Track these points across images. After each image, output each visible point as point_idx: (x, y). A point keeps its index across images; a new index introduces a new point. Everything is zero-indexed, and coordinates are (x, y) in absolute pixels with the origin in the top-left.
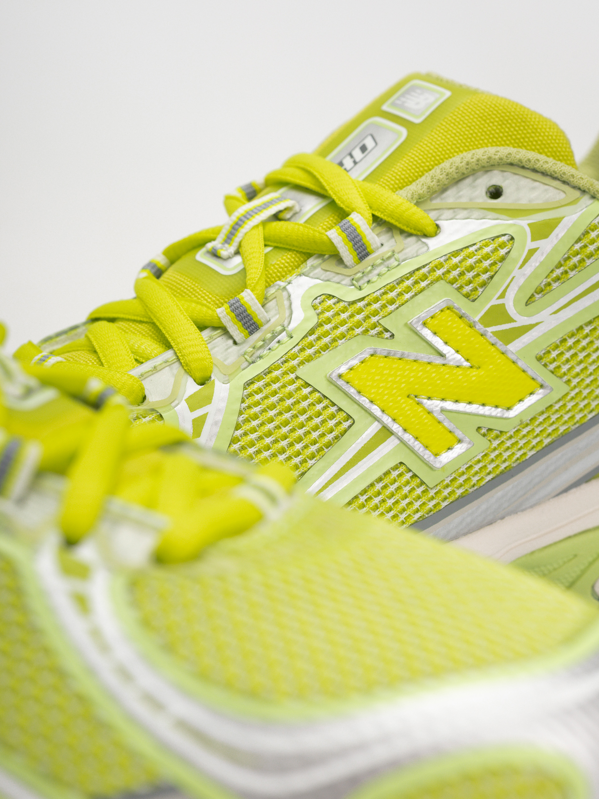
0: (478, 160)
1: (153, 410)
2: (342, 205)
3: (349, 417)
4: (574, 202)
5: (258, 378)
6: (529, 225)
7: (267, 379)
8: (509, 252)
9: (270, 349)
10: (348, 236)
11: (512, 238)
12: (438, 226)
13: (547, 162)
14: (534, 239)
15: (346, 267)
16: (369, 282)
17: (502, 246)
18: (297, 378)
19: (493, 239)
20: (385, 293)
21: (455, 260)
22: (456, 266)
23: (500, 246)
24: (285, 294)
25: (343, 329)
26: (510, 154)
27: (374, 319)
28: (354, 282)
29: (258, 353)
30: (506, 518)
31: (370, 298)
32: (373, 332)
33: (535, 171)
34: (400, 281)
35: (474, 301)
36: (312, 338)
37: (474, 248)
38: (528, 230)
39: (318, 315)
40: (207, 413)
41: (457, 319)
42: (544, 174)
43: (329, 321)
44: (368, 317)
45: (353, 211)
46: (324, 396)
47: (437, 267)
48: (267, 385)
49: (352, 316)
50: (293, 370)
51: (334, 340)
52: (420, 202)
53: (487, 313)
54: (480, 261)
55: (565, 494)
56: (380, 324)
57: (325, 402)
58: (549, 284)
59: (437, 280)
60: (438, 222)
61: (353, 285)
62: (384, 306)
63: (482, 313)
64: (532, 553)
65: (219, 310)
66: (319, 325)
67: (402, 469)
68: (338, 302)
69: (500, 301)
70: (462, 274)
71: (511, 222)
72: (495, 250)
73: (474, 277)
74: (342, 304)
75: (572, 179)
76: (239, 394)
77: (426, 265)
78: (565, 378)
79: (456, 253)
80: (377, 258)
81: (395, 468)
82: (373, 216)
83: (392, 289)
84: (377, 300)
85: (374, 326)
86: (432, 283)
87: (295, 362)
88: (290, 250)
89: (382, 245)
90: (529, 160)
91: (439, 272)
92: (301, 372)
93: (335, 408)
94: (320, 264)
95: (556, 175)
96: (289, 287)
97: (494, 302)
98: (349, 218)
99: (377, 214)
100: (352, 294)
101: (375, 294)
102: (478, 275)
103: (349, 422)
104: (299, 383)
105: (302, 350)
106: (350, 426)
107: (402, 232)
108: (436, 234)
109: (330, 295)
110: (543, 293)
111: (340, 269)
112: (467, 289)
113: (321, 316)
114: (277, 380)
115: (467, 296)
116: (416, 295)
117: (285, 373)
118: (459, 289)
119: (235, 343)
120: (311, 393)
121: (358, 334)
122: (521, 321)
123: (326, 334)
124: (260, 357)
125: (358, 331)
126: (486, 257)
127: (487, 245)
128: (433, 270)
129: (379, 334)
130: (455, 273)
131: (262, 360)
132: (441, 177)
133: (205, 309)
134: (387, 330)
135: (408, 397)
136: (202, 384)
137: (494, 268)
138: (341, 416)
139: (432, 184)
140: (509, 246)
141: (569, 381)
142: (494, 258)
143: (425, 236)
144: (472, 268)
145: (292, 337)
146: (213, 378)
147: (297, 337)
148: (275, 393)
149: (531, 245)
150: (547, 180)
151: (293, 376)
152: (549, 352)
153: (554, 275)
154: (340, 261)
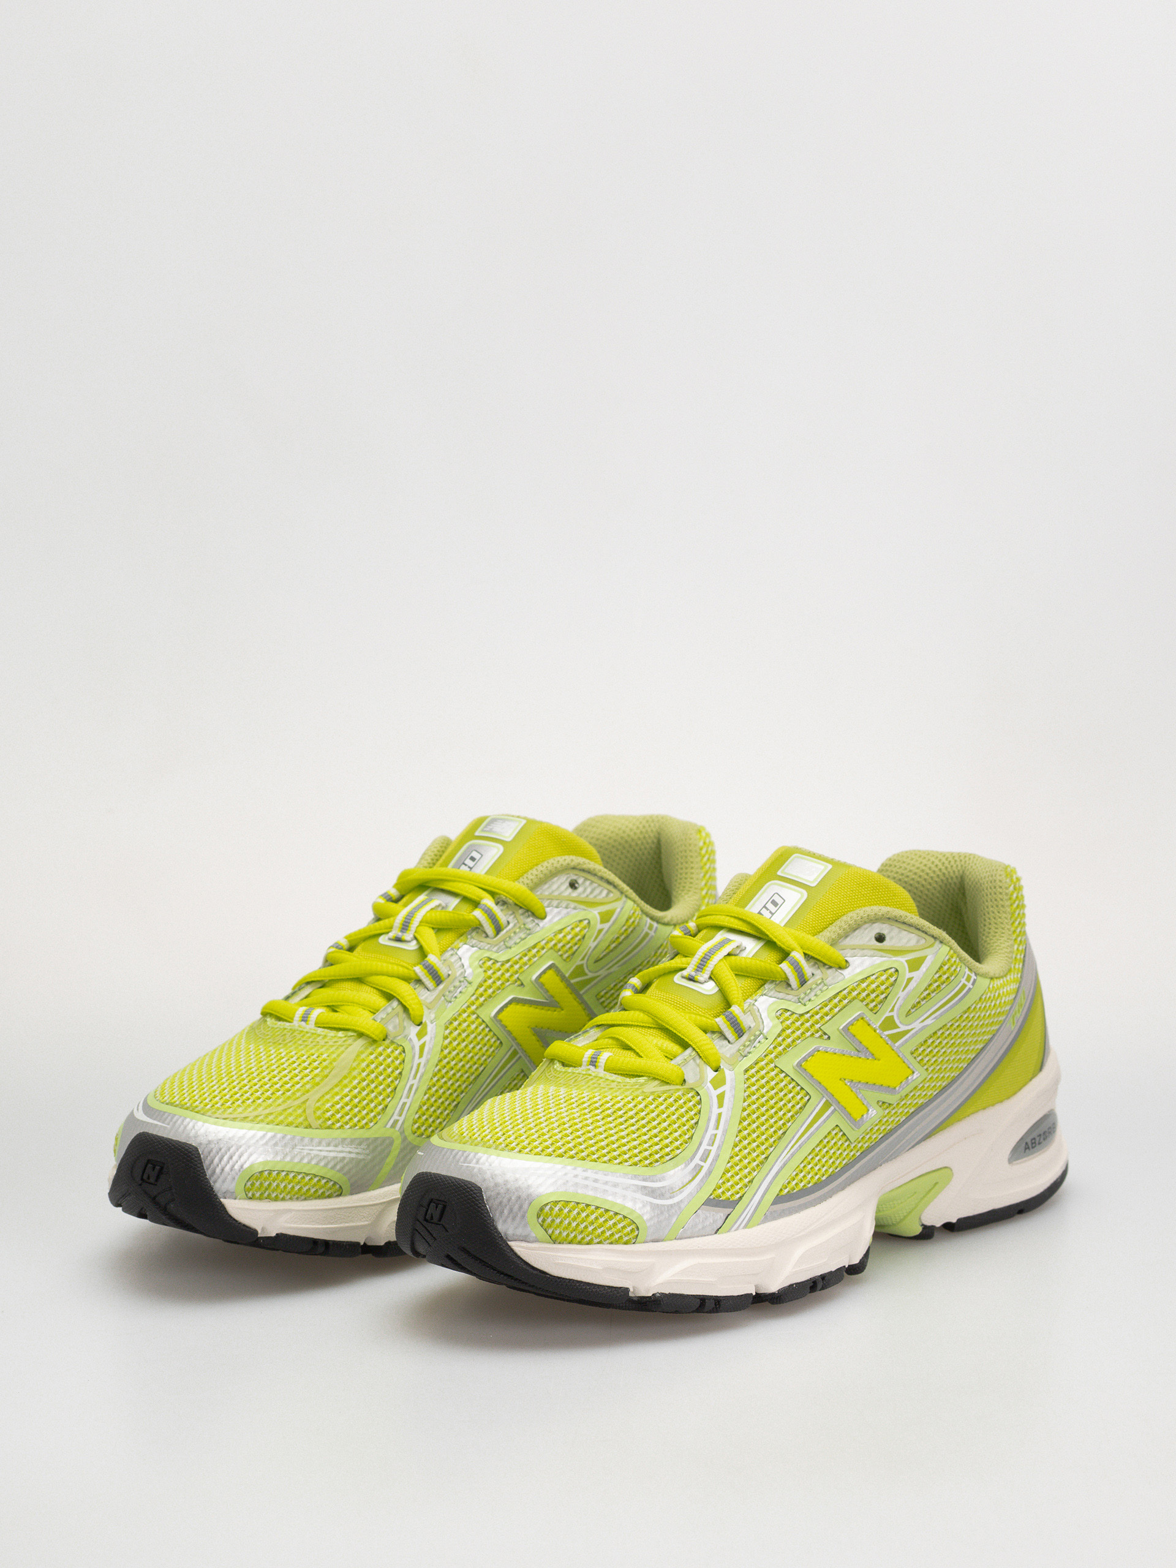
0: (868, 916)
1: (692, 1089)
2: (783, 946)
3: (808, 1093)
4: (931, 946)
5: (751, 1067)
6: (907, 961)
7: (757, 1068)
8: (896, 980)
9: (754, 1047)
10: (794, 968)
11: (897, 971)
12: (846, 961)
13: (912, 918)
14: (910, 971)
15: (792, 989)
16: (809, 1000)
17: (891, 976)
18: (776, 1067)
19: (885, 971)
20: (822, 1008)
21: (864, 985)
22: (864, 990)
23: (890, 976)
24: (755, 1007)
25: (798, 1033)
26: (888, 911)
27: (817, 1026)
28: (800, 1000)
29: (748, 1050)
30: (883, 1165)
31: (812, 1011)
32: (817, 1035)
33: (904, 923)
34: (830, 1000)
35: (875, 1013)
36: (780, 1039)
37: (874, 977)
38: (906, 964)
39: (781, 1023)
40: (725, 1091)
41: (867, 1025)
42: (910, 925)
43: (788, 1028)
44: (813, 1025)
45: (793, 950)
46: (792, 1079)
47: (853, 990)
48: (757, 1072)
49: (802, 1024)
50: (771, 1061)
51: (793, 1041)
52: (834, 943)
53: (884, 1022)
54: (878, 986)
55: (913, 1149)
56: (821, 1030)
57: (793, 1084)
58: (919, 1002)
59: (854, 999)
60: (846, 958)
61: (800, 1002)
62: (822, 1018)
63: (880, 1022)
64: (892, 1190)
65: (717, 1020)
66: (783, 1030)
67: (837, 1130)
68: (792, 1014)
69: (891, 1014)
70: (868, 995)
71: (894, 959)
72: (887, 979)
73: (875, 997)
74: (795, 1016)
75: (928, 930)
76: (743, 1077)
77: (845, 989)
78: (925, 1067)
79: (863, 980)
80: (812, 984)
81: (833, 1129)
82: (804, 953)
83: (826, 1006)
84: (817, 1013)
85: (817, 1032)
86: (850, 1002)
87: (772, 1056)
88: (748, 977)
89: (813, 974)
90: (901, 916)
91: (854, 994)
92: (778, 1062)
93: (799, 1088)
94: (774, 987)
95: (918, 927)
96: (756, 1003)
97: (888, 1014)
98: (790, 955)
99: (807, 952)
100: (801, 1010)
101: (815, 1009)
102: (878, 996)
103: (808, 1097)
104: (777, 1070)
105: (775, 1048)
106: (808, 1100)
107: (825, 964)
108: (846, 968)
109: (786, 1010)
110: (915, 1008)
111: (788, 991)
112: (872, 1005)
113: (783, 1024)
114: (762, 1069)
115: (871, 1010)
116: (841, 1009)
117: (767, 1064)
118: (867, 1005)
119: (729, 1042)
120: (785, 1077)
121: (808, 1037)
122: (903, 1028)
123: (788, 1037)
124: (749, 1053)
125: (809, 1034)
126: (882, 983)
127: (882, 975)
128: (850, 993)
129: (820, 1036)
130: (864, 994)
131: (750, 1055)
132: (845, 927)
133: (704, 1019)
134: (825, 1034)
135: (840, 1079)
136: (716, 1071)
137: (888, 991)
138: (802, 1093)
139: (840, 931)
140: (896, 976)
141: (927, 1069)
142: (887, 984)
143: (840, 968)
144: (873, 991)
145: (767, 1039)
146: (722, 1067)
147: (771, 1038)
148: (763, 1078)
149: (908, 975)
150: (912, 930)
151: (772, 1065)
152: (917, 1049)
153: (922, 996)
154: (789, 985)
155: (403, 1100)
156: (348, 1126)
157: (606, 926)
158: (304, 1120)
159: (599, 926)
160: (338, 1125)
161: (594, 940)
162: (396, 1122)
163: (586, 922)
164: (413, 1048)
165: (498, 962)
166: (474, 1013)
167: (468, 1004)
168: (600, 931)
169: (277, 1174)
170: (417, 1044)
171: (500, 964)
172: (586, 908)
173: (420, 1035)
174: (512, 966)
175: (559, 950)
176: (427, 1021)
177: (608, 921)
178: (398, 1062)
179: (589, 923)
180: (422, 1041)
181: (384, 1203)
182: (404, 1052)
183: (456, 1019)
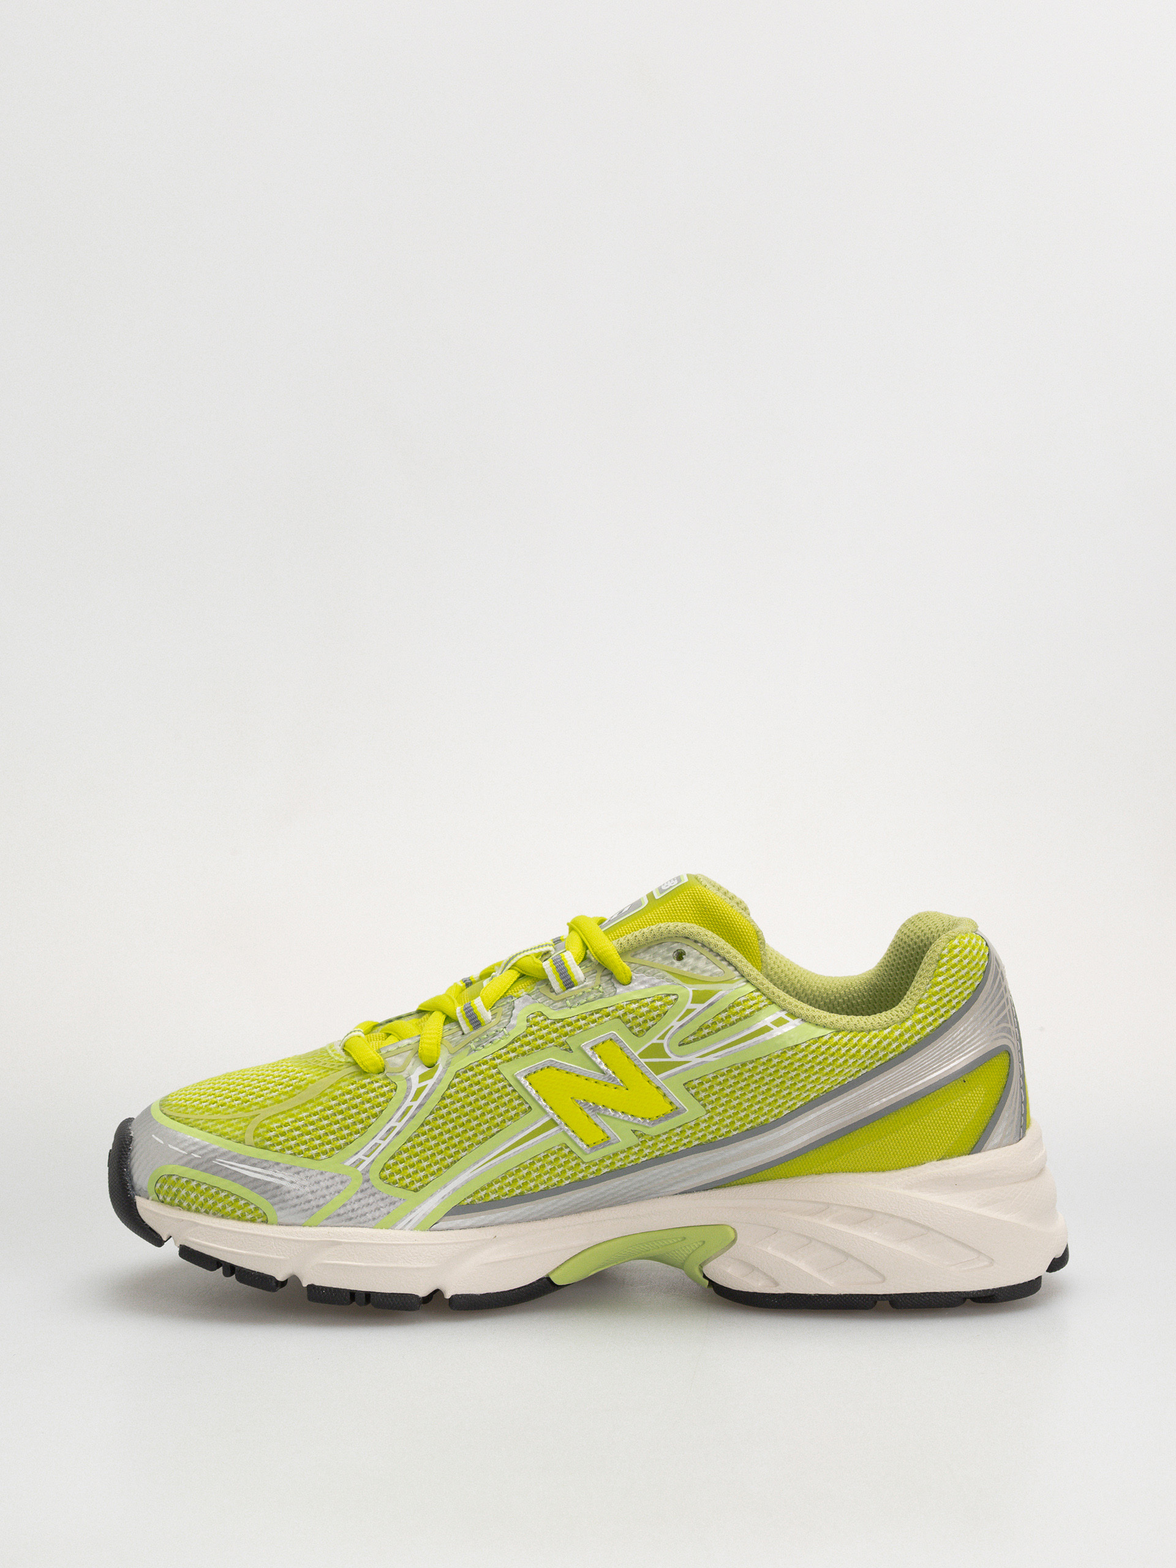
6: (693, 991)
8: (672, 1008)
12: (631, 977)
15: (555, 992)
16: (569, 1007)
17: (669, 1003)
19: (664, 996)
23: (667, 1003)
24: (511, 1006)
27: (564, 1038)
31: (566, 1021)
32: (560, 1048)
37: (649, 1000)
38: (691, 994)
39: (528, 1027)
41: (618, 1049)
43: (533, 1033)
44: (559, 1036)
51: (532, 1049)
53: (649, 1048)
54: (650, 1011)
58: (698, 1036)
60: (632, 974)
63: (643, 1048)
66: (525, 1035)
68: (545, 1020)
69: (659, 1042)
72: (663, 1005)
73: (643, 1022)
78: (706, 1108)
80: (579, 991)
86: (611, 1019)
87: (501, 1060)
89: (585, 981)
94: (542, 989)
96: (516, 1002)
97: (655, 1041)
100: (555, 1016)
101: (571, 1019)
105: (507, 1052)
108: (626, 984)
109: (542, 1013)
110: (694, 1041)
111: (552, 995)
112: (636, 1029)
115: (635, 1034)
118: (631, 1027)
119: (463, 1033)
121: (549, 1048)
122: (673, 1058)
125: (550, 1045)
126: (655, 1009)
127: (659, 999)
129: (563, 1050)
134: (569, 1048)
137: (659, 1018)
140: (674, 1004)
141: (707, 1110)
142: (660, 1011)
143: (621, 983)
144: (643, 1015)
150: (716, 958)
153: (703, 1030)
155: (377, 1140)
156: (290, 1152)
157: (699, 1007)
158: (241, 1135)
159: (689, 1005)
160: (278, 1148)
161: (679, 1020)
162: (361, 1161)
163: (675, 997)
164: (409, 1088)
165: (548, 1019)
166: (495, 1067)
167: (494, 1055)
168: (689, 1011)
169: (187, 1182)
170: (416, 1085)
171: (549, 1021)
172: (680, 982)
173: (423, 1078)
174: (564, 1026)
175: (629, 1021)
176: (440, 1065)
177: (703, 1002)
178: (382, 1099)
179: (676, 999)
180: (423, 1084)
181: (314, 1242)
182: (396, 1090)
183: (472, 1069)
